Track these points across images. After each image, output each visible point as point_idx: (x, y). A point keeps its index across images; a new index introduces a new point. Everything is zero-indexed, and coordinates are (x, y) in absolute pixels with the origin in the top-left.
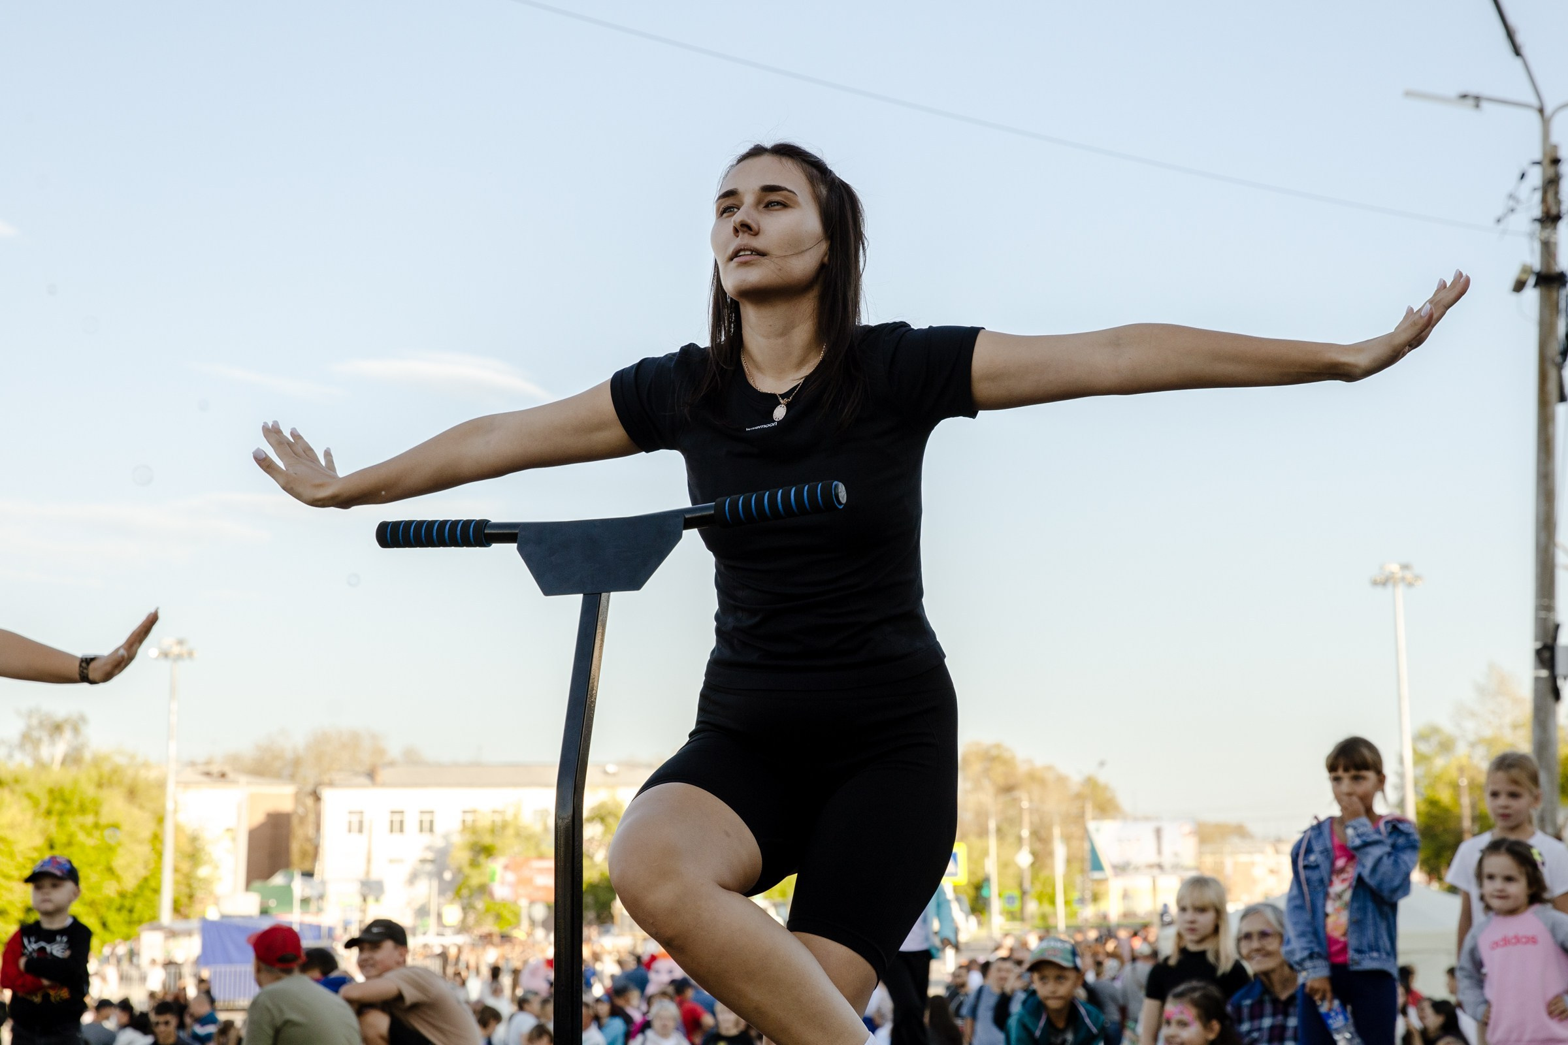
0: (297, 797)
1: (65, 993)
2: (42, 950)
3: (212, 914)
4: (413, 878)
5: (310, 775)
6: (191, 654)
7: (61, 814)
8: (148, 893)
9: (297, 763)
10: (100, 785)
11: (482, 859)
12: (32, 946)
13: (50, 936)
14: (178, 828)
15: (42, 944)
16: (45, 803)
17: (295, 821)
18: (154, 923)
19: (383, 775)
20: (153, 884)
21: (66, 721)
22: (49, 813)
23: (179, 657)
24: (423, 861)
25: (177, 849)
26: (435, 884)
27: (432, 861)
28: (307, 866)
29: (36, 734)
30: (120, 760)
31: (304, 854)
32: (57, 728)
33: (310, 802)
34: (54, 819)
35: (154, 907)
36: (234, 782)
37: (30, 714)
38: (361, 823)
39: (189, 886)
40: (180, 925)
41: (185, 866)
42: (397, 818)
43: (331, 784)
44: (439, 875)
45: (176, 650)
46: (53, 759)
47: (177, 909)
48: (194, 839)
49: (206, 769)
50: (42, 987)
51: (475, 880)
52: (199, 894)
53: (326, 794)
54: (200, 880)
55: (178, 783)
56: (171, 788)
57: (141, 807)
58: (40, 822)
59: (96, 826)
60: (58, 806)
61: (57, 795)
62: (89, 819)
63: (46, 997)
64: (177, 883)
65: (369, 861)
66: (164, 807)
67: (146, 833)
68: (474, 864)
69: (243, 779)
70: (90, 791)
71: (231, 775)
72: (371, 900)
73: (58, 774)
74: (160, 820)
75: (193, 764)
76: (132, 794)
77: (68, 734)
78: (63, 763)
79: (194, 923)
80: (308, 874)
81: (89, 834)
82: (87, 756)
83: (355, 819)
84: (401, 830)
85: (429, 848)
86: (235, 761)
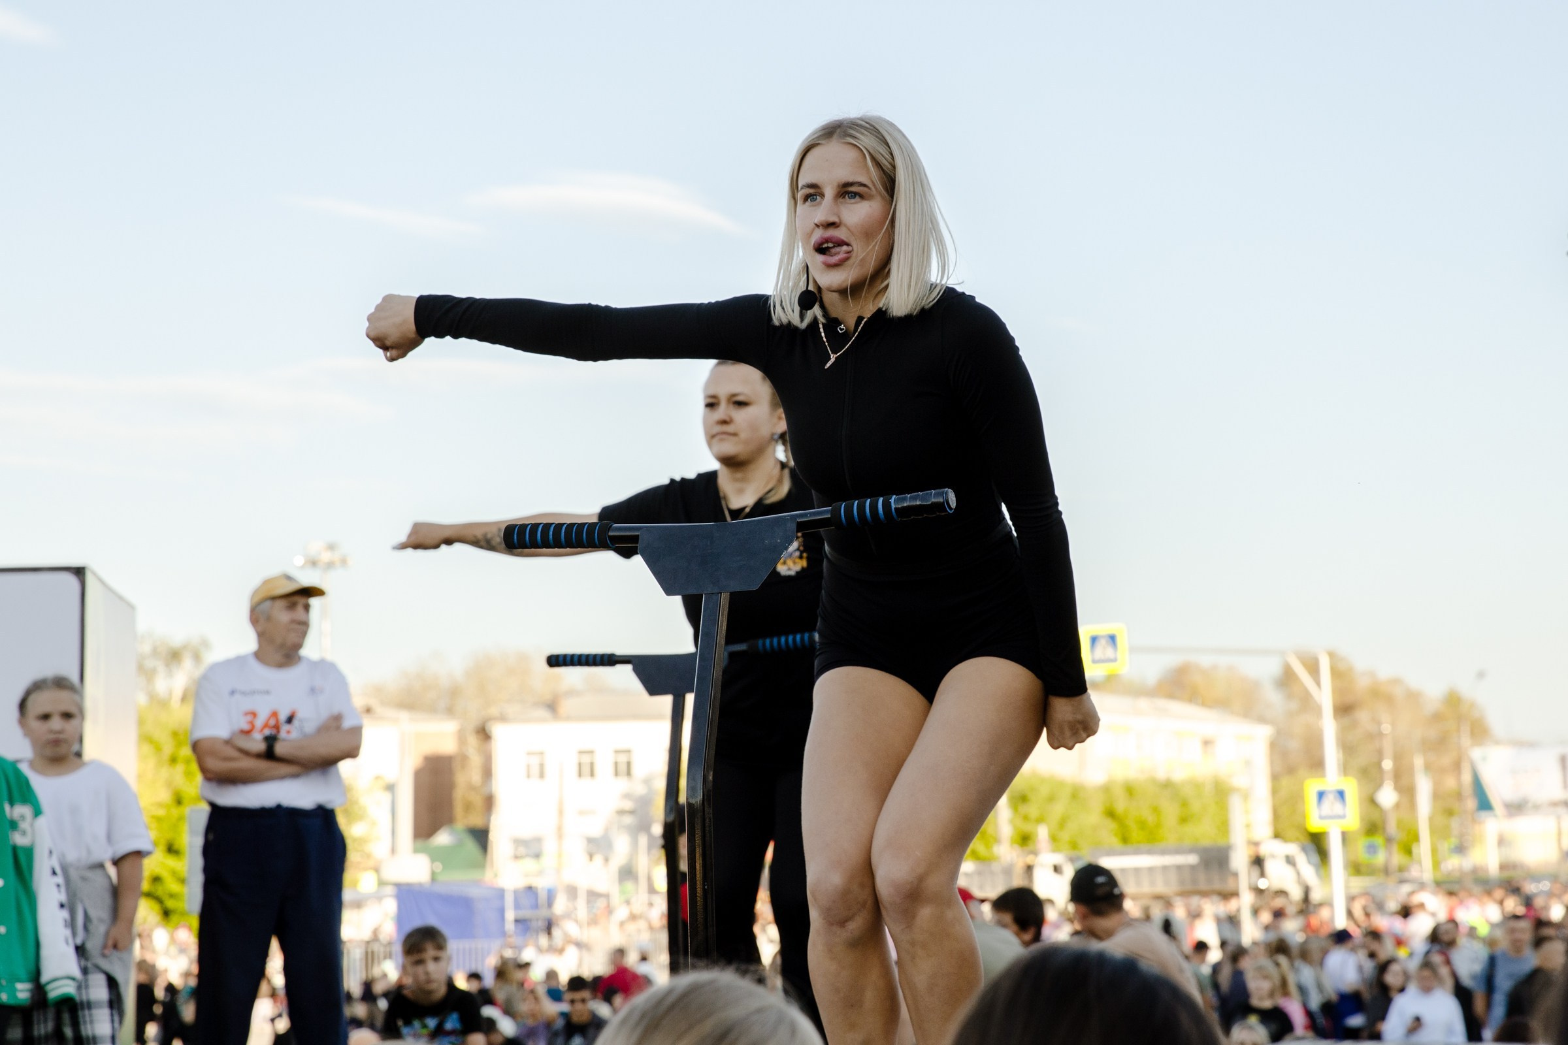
0: (461, 738)
5: (477, 711)
9: (454, 692)
16: (168, 749)
17: (459, 764)
19: (566, 706)
21: (185, 647)
22: (173, 760)
24: (621, 812)
27: (632, 812)
28: (476, 821)
29: (149, 664)
32: (174, 656)
33: (477, 740)
38: (542, 766)
42: (586, 759)
43: (503, 718)
46: (170, 694)
53: (497, 730)
58: (165, 772)
65: (561, 812)
71: (379, 709)
73: (178, 713)
77: (187, 663)
78: (183, 698)
83: (535, 761)
84: (592, 774)
85: (627, 796)
86: (383, 692)
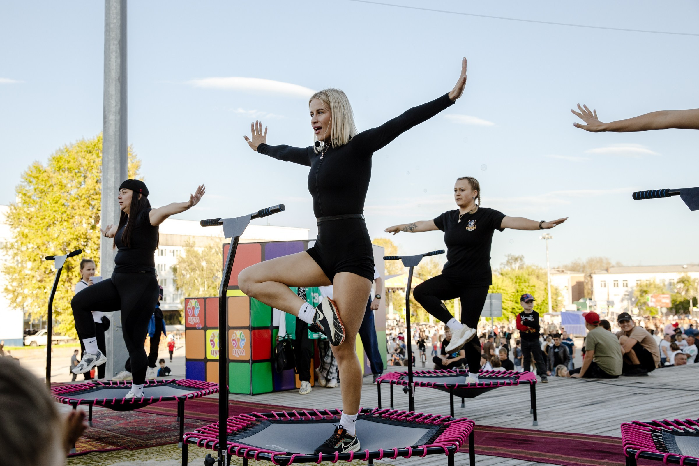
0: (585, 277)
1: (534, 330)
2: (526, 319)
3: (563, 310)
4: (622, 300)
5: (589, 271)
6: (551, 237)
7: (519, 283)
8: (545, 304)
9: (584, 267)
10: (529, 275)
11: (644, 294)
12: (523, 318)
13: (528, 315)
14: (552, 286)
15: (526, 317)
16: (515, 280)
17: (585, 284)
18: (547, 313)
19: (611, 270)
20: (546, 302)
21: (518, 257)
22: (516, 282)
23: (548, 238)
24: (625, 295)
25: (552, 292)
26: (629, 301)
27: (628, 295)
28: (590, 297)
29: (511, 261)
30: (534, 268)
31: (588, 294)
32: (516, 259)
33: (589, 278)
34: (517, 284)
35: (547, 308)
36: (566, 273)
37: (509, 256)
38: (605, 284)
39: (556, 302)
40: (554, 313)
41: (554, 297)
42: (616, 282)
43: (595, 273)
44: (631, 299)
45: (547, 236)
46: (516, 268)
47: (553, 309)
48: (556, 289)
49: (557, 270)
50: (528, 329)
51: (642, 301)
52: (559, 305)
53: (594, 276)
54: (559, 301)
55: (550, 274)
56: (549, 275)
57: (541, 281)
58: (514, 285)
59: (529, 286)
60: (518, 281)
61: (518, 277)
62: (527, 284)
63: (529, 331)
64: (552, 301)
65: (608, 295)
66: (547, 280)
67: (543, 288)
68: (641, 296)
69: (569, 272)
70: (527, 276)
71: (565, 271)
72: (610, 306)
73: (517, 272)
74: (546, 284)
75: (554, 268)
76: (538, 277)
77: (519, 261)
78: (518, 269)
79: (559, 313)
80: (591, 299)
81: (527, 288)
82: (525, 267)
83: (603, 283)
84: (618, 286)
85: (627, 291)
86: (566, 267)
